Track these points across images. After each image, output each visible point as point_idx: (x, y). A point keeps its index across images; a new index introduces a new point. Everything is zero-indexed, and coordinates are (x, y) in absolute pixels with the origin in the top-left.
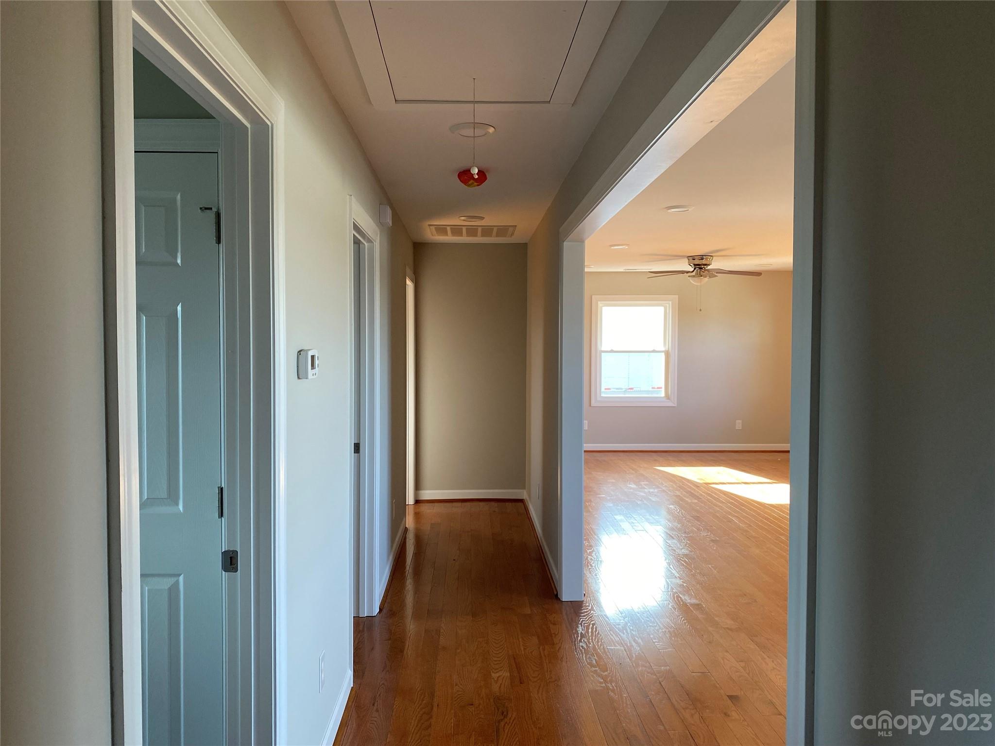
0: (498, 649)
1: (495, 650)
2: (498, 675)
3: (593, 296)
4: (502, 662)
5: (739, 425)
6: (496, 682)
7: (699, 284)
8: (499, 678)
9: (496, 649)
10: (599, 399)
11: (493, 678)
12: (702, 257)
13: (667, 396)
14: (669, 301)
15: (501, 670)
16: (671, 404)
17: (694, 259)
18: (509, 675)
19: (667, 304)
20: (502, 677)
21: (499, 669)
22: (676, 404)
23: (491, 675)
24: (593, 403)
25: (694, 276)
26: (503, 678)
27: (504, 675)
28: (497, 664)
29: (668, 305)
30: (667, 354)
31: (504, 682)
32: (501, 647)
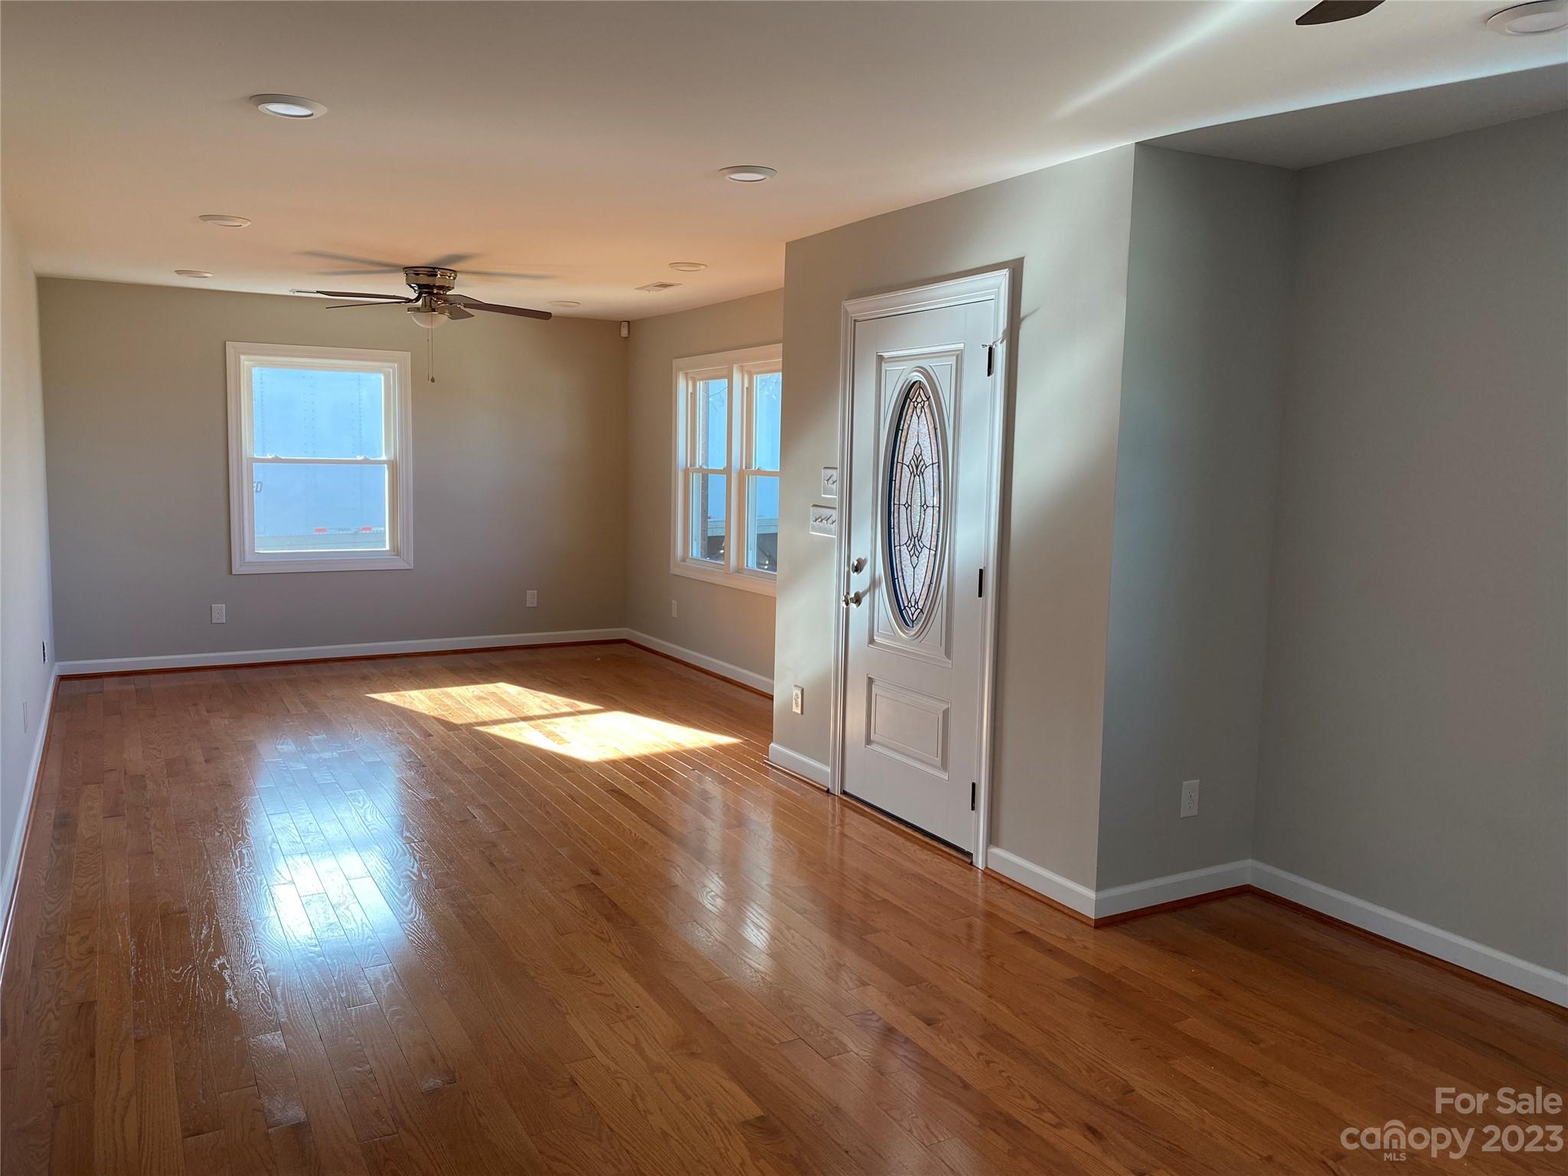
3: (227, 343)
5: (531, 598)
7: (430, 327)
10: (248, 558)
12: (432, 271)
13: (396, 550)
14: (393, 361)
16: (403, 565)
17: (418, 274)
19: (390, 367)
22: (412, 565)
24: (237, 569)
25: (418, 309)
29: (391, 370)
30: (393, 466)
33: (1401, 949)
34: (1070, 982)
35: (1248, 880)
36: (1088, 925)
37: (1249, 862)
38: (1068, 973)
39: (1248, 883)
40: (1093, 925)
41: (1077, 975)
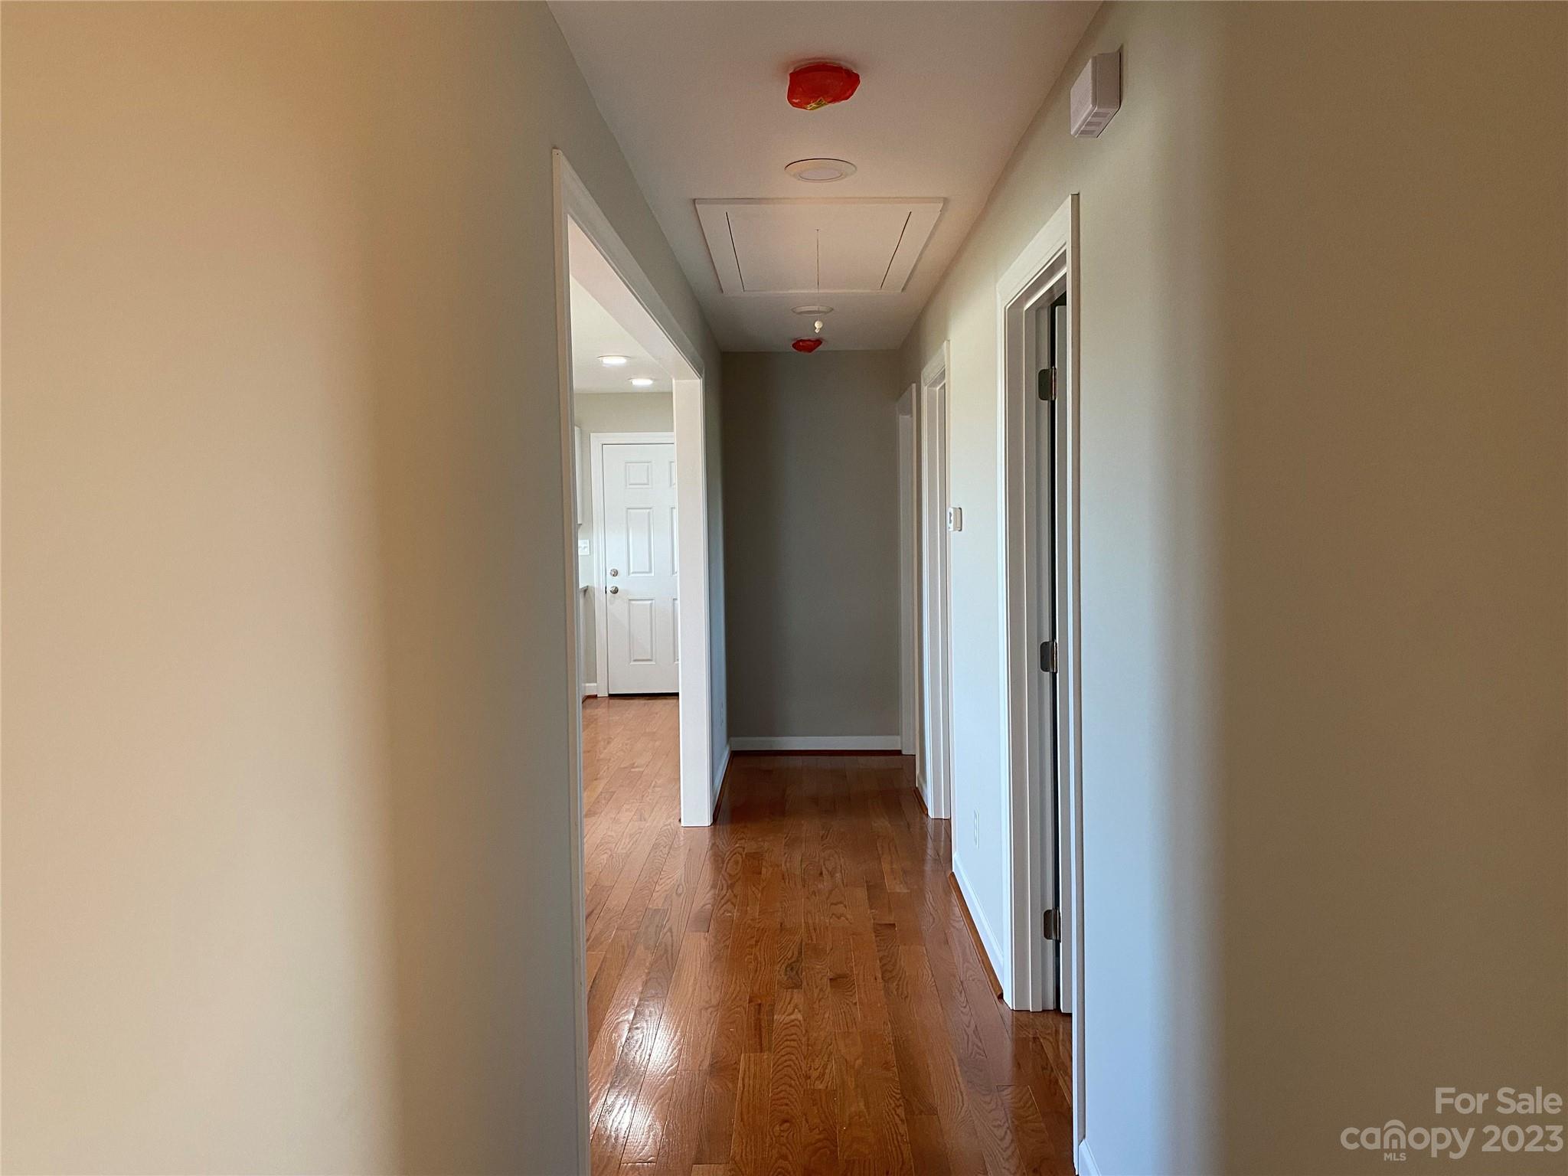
0: (786, 1064)
1: (793, 1061)
2: (793, 1017)
4: (782, 1039)
6: (796, 1006)
8: (791, 1011)
9: (788, 1063)
11: (800, 1011)
15: (786, 1024)
18: (775, 1017)
20: (786, 1014)
21: (789, 1025)
23: (803, 1017)
26: (785, 1012)
27: (784, 1016)
28: (792, 1035)
31: (785, 1006)
32: (780, 1067)
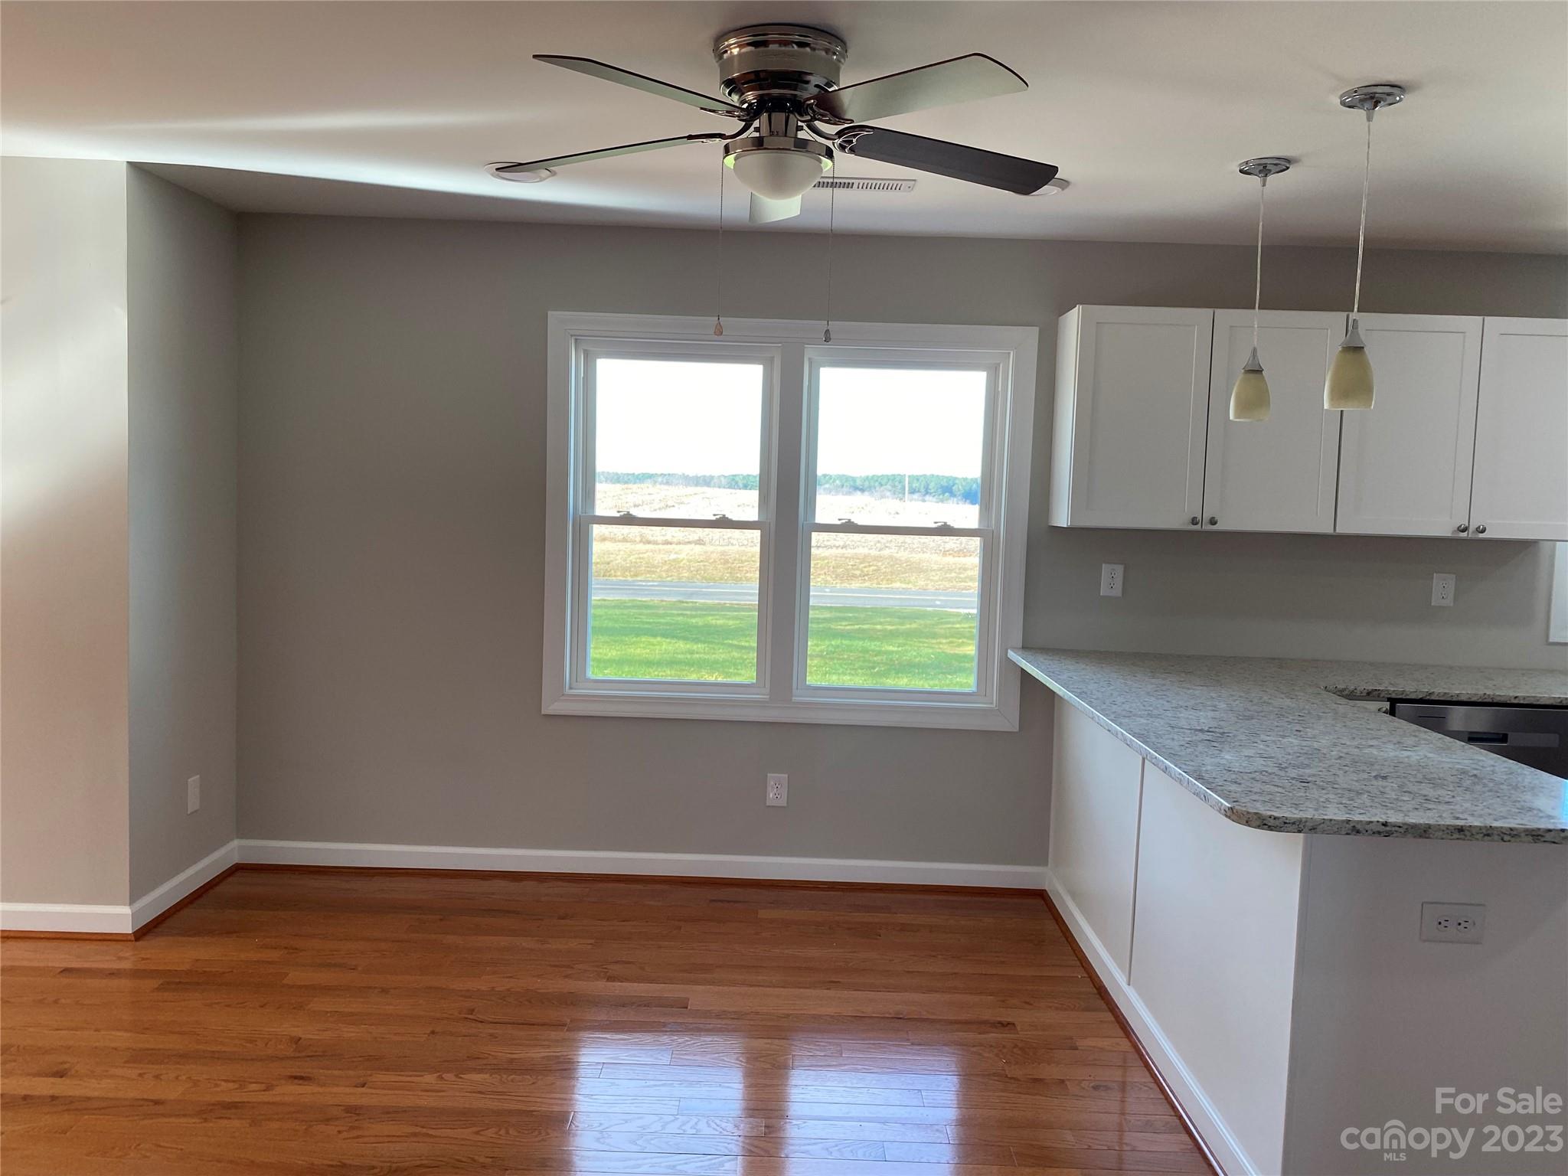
33: (384, 871)
34: (158, 989)
35: (236, 859)
36: (130, 941)
37: (236, 843)
38: (155, 983)
39: (237, 862)
40: (133, 938)
41: (161, 981)
